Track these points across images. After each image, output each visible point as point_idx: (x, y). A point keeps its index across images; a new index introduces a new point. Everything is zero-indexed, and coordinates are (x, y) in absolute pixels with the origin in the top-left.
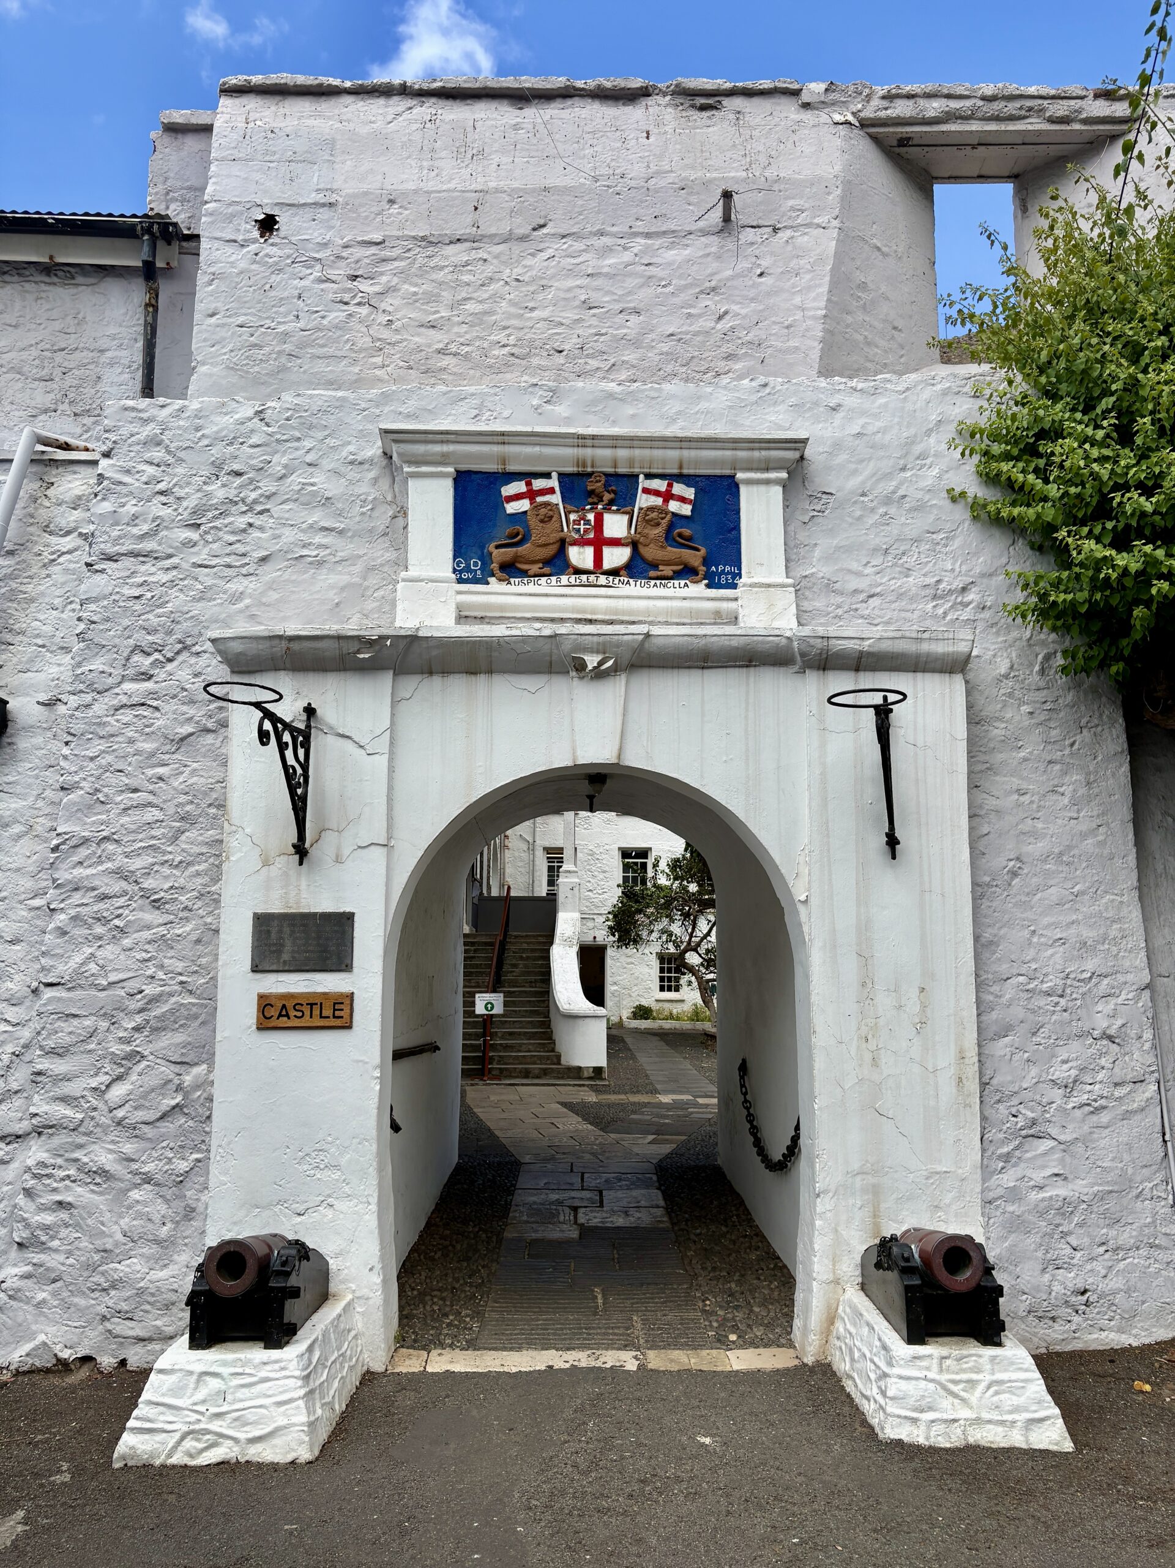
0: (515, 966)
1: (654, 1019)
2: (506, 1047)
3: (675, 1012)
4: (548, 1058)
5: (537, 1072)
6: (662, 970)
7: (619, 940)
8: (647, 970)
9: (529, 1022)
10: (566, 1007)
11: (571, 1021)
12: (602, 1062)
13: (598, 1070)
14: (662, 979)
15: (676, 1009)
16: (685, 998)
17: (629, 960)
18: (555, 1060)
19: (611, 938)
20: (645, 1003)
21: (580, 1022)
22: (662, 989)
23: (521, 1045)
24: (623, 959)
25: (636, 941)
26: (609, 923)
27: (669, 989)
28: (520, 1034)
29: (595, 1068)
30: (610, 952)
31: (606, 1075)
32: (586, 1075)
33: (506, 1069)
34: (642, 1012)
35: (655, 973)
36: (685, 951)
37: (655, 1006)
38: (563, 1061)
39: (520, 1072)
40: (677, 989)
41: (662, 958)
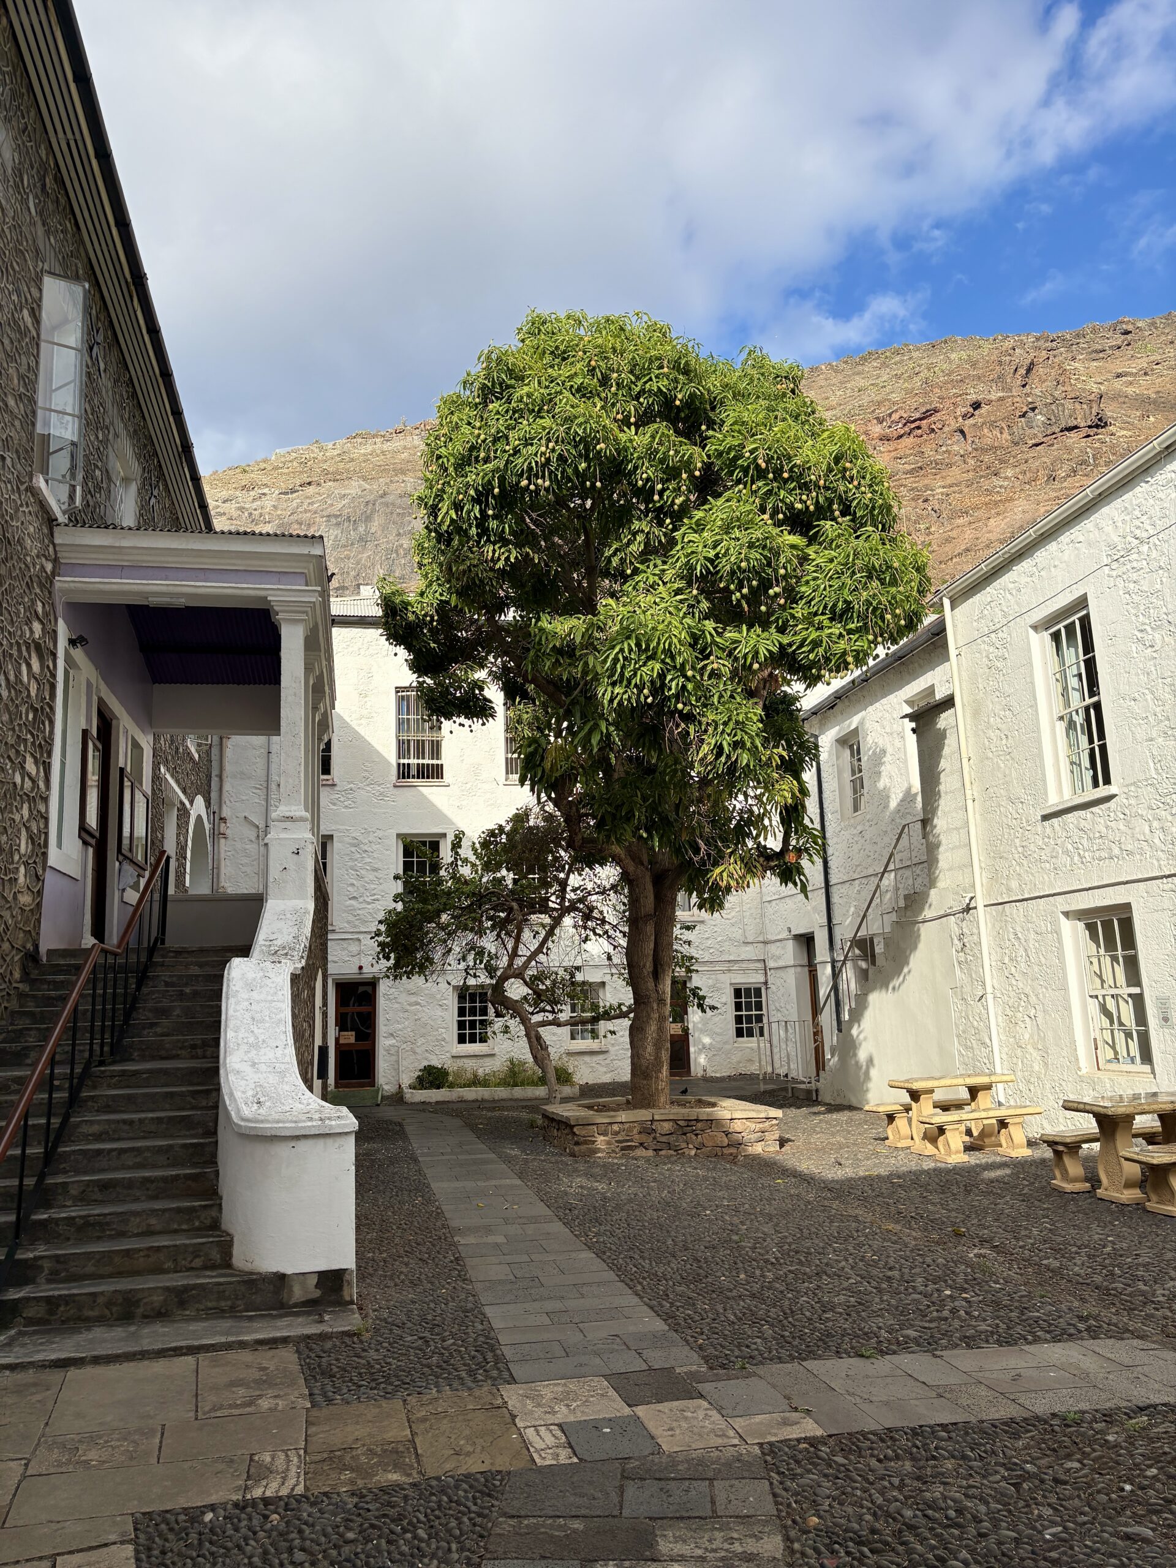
0: (164, 1012)
1: (451, 1086)
2: (86, 1228)
3: (480, 1072)
4: (196, 1251)
5: (158, 1299)
6: (461, 1012)
7: (397, 966)
8: (439, 1012)
9: (160, 1150)
10: (247, 1111)
11: (259, 1149)
12: (345, 1257)
13: (332, 1280)
14: (461, 1025)
15: (484, 1068)
16: (496, 1050)
17: (413, 999)
18: (216, 1255)
19: (384, 964)
20: (436, 1062)
21: (283, 1150)
22: (462, 1039)
23: (124, 1217)
24: (404, 998)
25: (423, 967)
26: (381, 939)
27: (473, 1040)
28: (130, 1184)
29: (323, 1275)
30: (384, 988)
31: (352, 1291)
32: (298, 1294)
33: (67, 1300)
34: (433, 1077)
35: (451, 1016)
36: (504, 978)
37: (451, 1066)
38: (239, 1259)
39: (109, 1304)
40: (483, 1040)
41: (463, 993)
